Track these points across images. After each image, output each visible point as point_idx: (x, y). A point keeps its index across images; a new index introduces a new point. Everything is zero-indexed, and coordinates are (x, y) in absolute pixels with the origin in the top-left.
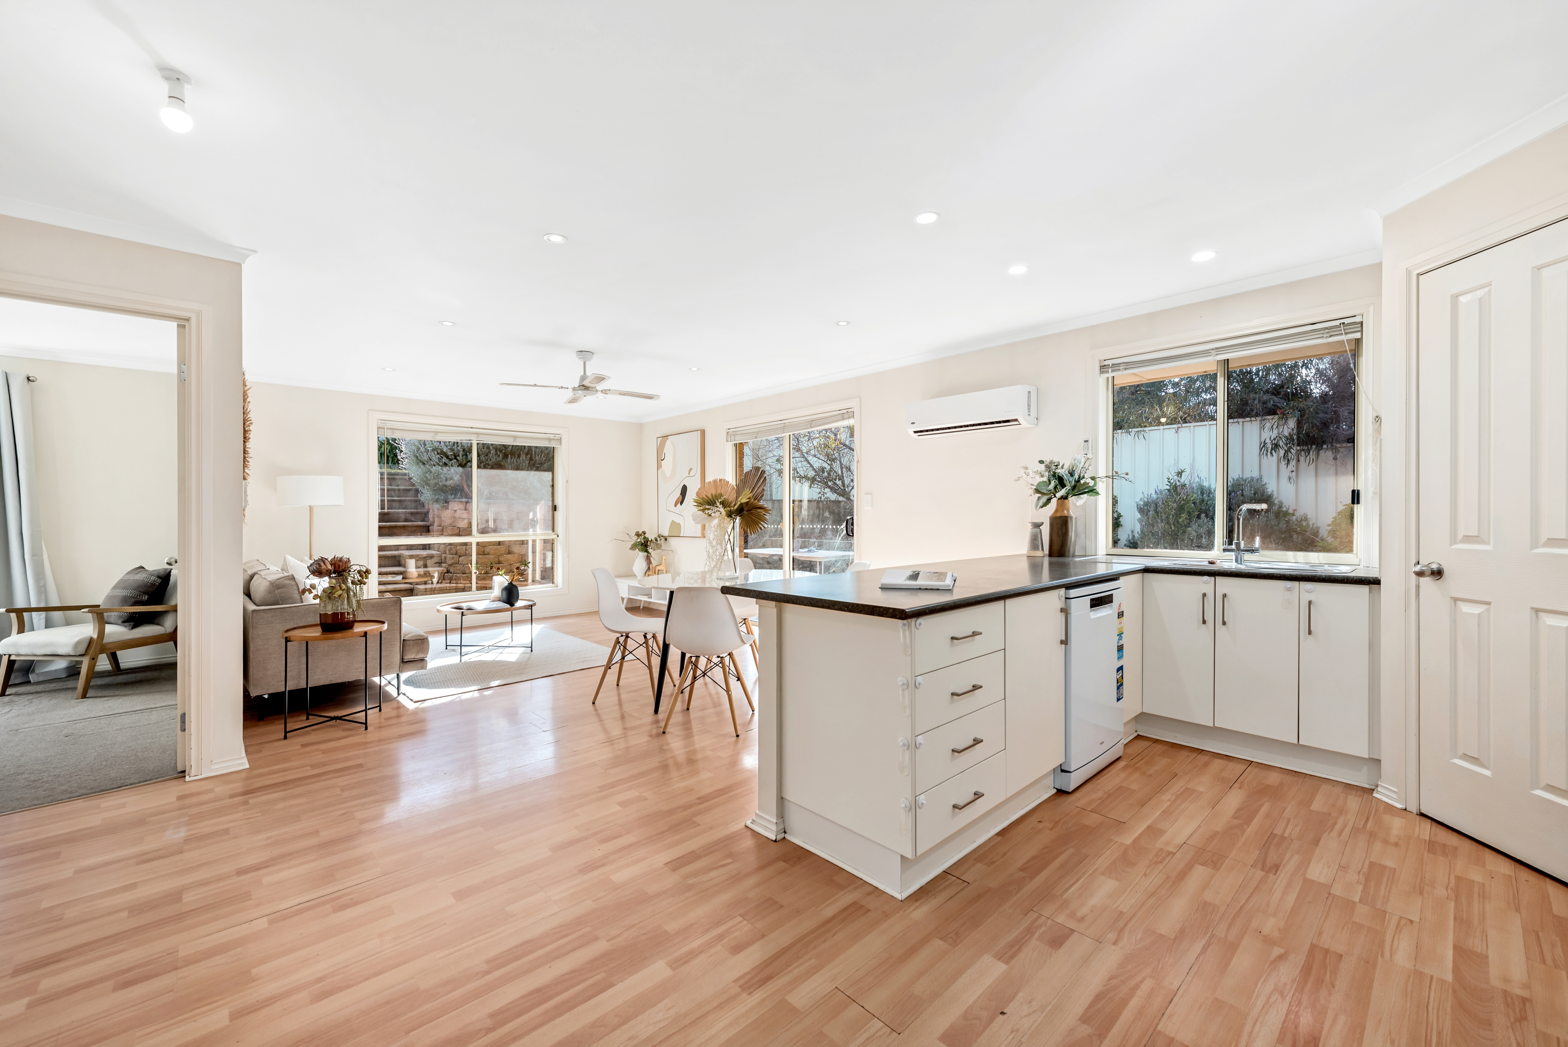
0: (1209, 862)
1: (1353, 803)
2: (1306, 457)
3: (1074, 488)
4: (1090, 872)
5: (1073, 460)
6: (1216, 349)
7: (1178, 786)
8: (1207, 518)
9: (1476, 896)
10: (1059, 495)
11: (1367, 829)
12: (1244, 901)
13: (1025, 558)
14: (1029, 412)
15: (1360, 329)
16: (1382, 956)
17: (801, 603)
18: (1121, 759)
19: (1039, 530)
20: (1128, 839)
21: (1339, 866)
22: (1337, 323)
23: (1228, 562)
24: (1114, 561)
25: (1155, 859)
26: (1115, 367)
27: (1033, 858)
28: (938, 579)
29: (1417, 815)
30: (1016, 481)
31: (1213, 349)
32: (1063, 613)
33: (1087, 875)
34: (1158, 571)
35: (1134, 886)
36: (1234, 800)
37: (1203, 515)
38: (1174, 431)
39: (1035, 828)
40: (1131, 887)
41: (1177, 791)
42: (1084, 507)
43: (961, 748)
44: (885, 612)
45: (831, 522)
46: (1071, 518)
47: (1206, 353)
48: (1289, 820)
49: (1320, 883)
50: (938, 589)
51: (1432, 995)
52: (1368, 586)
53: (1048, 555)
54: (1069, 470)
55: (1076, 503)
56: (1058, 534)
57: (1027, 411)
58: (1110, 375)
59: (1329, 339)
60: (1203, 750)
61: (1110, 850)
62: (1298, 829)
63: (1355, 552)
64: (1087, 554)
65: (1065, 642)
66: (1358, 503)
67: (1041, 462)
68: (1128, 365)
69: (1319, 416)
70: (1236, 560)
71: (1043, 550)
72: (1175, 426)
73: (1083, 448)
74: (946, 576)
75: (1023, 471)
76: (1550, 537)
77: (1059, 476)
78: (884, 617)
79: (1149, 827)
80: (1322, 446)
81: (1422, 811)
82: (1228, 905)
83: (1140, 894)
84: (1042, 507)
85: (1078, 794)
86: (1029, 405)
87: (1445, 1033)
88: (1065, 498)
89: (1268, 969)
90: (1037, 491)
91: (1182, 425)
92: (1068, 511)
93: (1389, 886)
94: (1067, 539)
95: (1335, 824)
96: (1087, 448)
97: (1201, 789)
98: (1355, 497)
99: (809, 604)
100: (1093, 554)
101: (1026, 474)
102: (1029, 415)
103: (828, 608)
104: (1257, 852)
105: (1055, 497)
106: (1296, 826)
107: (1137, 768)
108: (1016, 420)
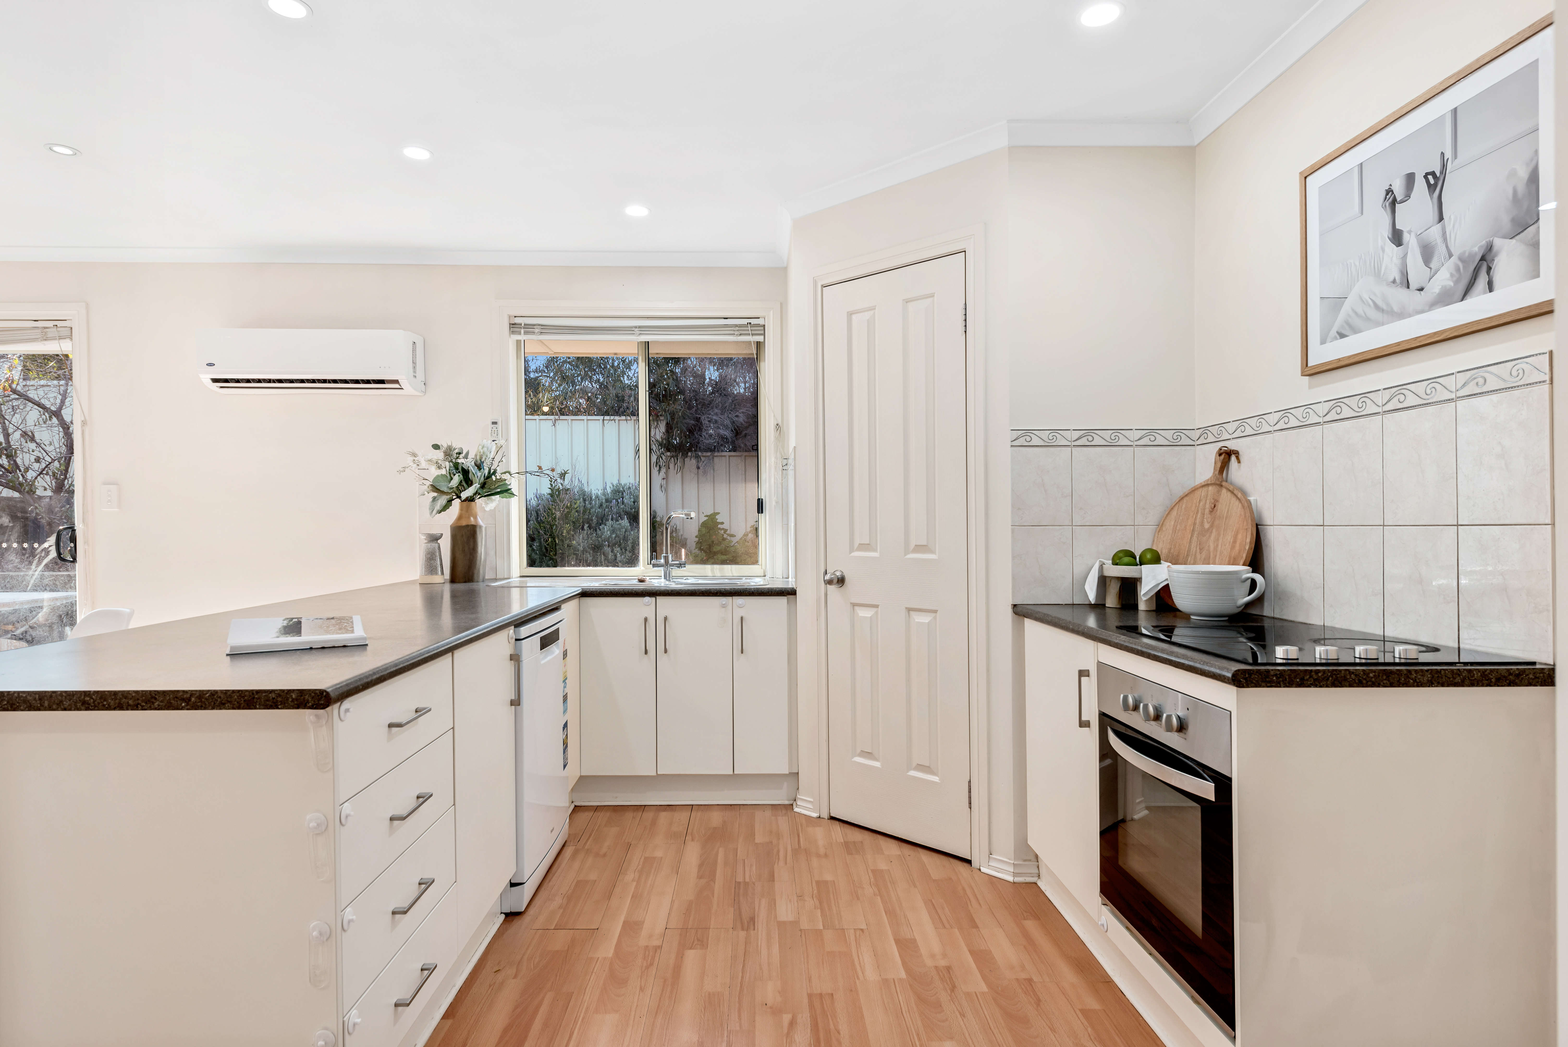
0: (696, 942)
1: (783, 823)
2: (675, 465)
3: (483, 486)
4: (582, 1016)
5: (480, 447)
6: (640, 327)
7: (636, 859)
8: (590, 529)
9: (889, 884)
10: (464, 495)
11: (802, 848)
12: (741, 974)
13: (418, 587)
14: (415, 372)
15: (762, 332)
16: (858, 978)
17: (54, 707)
18: (567, 844)
19: (437, 544)
20: (606, 950)
21: (797, 896)
22: (745, 322)
23: (656, 579)
24: (528, 585)
25: (645, 964)
26: (529, 328)
27: (506, 1030)
28: (340, 629)
29: (828, 819)
30: (400, 472)
31: (636, 327)
32: (513, 661)
33: (579, 1022)
34: (597, 594)
35: (636, 1011)
36: (692, 854)
37: (586, 526)
38: (551, 423)
39: (495, 983)
40: (633, 1013)
41: (638, 866)
42: (493, 512)
43: (406, 905)
44: (279, 699)
45: (16, 535)
46: (481, 527)
47: (629, 330)
48: (744, 861)
49: (791, 922)
50: (344, 646)
51: (900, 998)
52: (786, 597)
53: (448, 581)
54: (476, 461)
55: (485, 507)
56: (464, 551)
57: (411, 370)
58: (521, 337)
59: (739, 337)
60: (645, 806)
61: (594, 974)
62: (754, 868)
63: (760, 563)
64: (498, 577)
65: (516, 702)
66: (762, 512)
67: (436, 447)
68: (545, 329)
69: (685, 421)
70: (664, 576)
71: (442, 573)
72: (552, 417)
73: (490, 432)
74: (352, 622)
75: (410, 459)
76: (917, 544)
77: (463, 469)
78: (278, 708)
79: (626, 924)
80: (688, 454)
81: (832, 815)
82: (729, 987)
83: (645, 1018)
84: (440, 512)
85: (532, 911)
86: (414, 363)
87: (921, 1033)
88: (471, 499)
89: (787, 1045)
90: (435, 488)
91: (559, 417)
92: (475, 518)
93: (836, 901)
94: (476, 557)
95: (778, 851)
96: (496, 432)
97: (659, 853)
98: (760, 506)
99: (79, 705)
100: (505, 577)
101: (414, 463)
102: (415, 377)
103: (135, 707)
104: (732, 910)
105: (459, 497)
106: (751, 865)
107: (588, 850)
108: (396, 382)
